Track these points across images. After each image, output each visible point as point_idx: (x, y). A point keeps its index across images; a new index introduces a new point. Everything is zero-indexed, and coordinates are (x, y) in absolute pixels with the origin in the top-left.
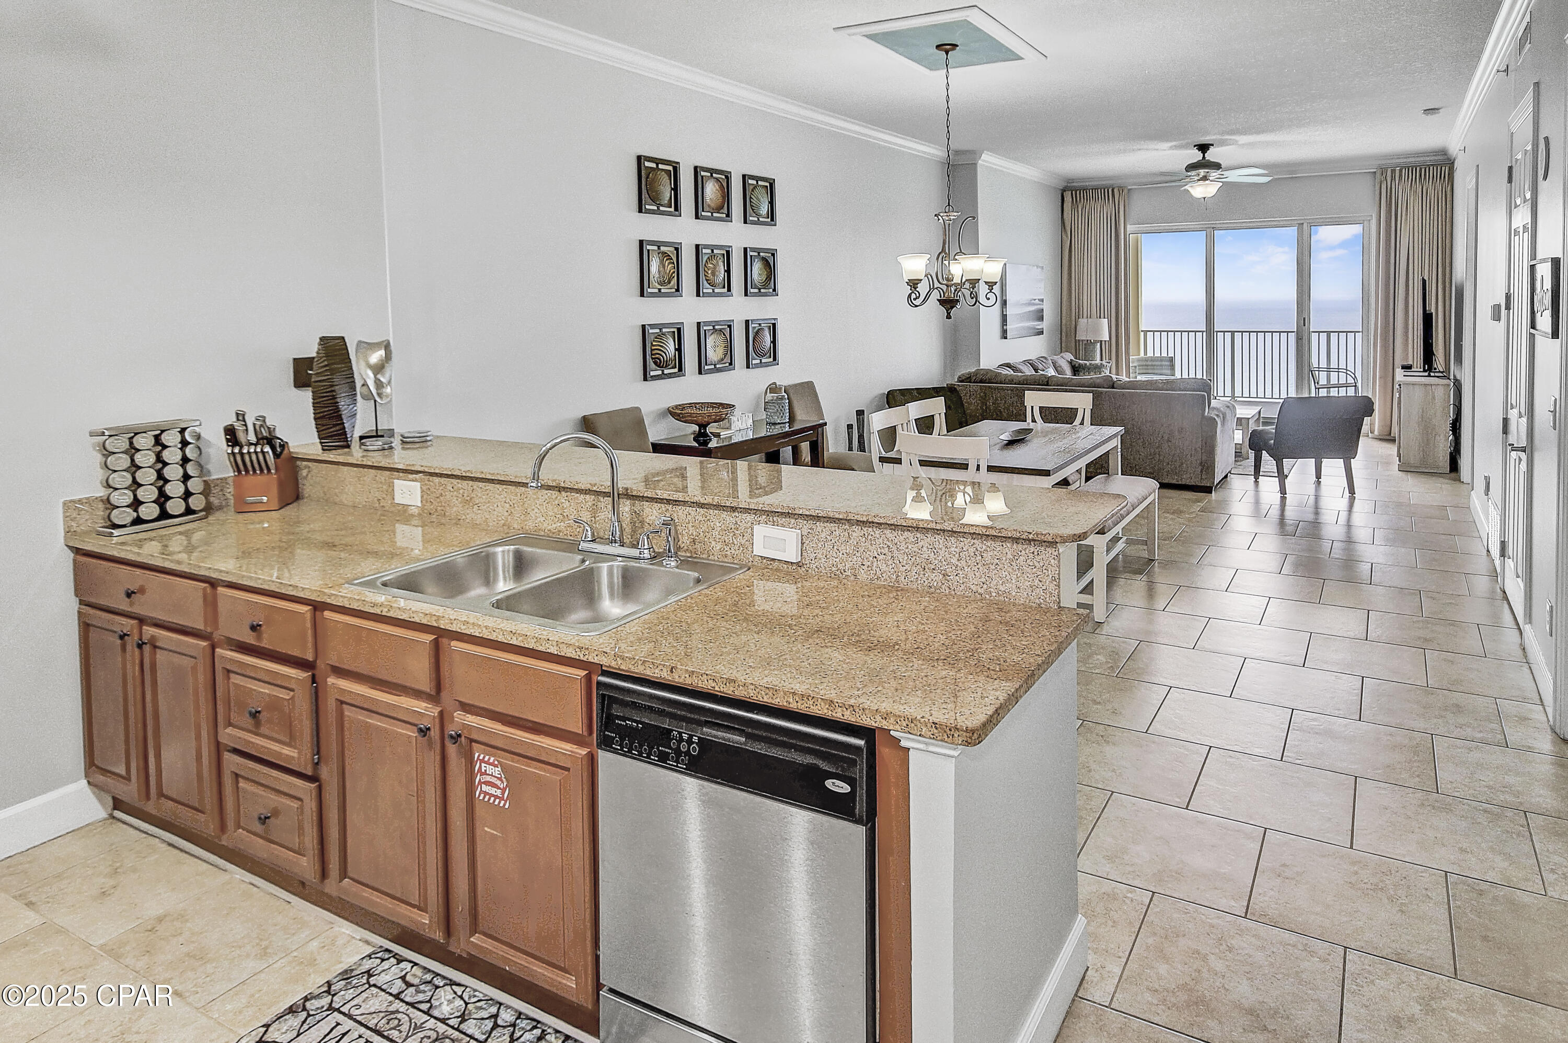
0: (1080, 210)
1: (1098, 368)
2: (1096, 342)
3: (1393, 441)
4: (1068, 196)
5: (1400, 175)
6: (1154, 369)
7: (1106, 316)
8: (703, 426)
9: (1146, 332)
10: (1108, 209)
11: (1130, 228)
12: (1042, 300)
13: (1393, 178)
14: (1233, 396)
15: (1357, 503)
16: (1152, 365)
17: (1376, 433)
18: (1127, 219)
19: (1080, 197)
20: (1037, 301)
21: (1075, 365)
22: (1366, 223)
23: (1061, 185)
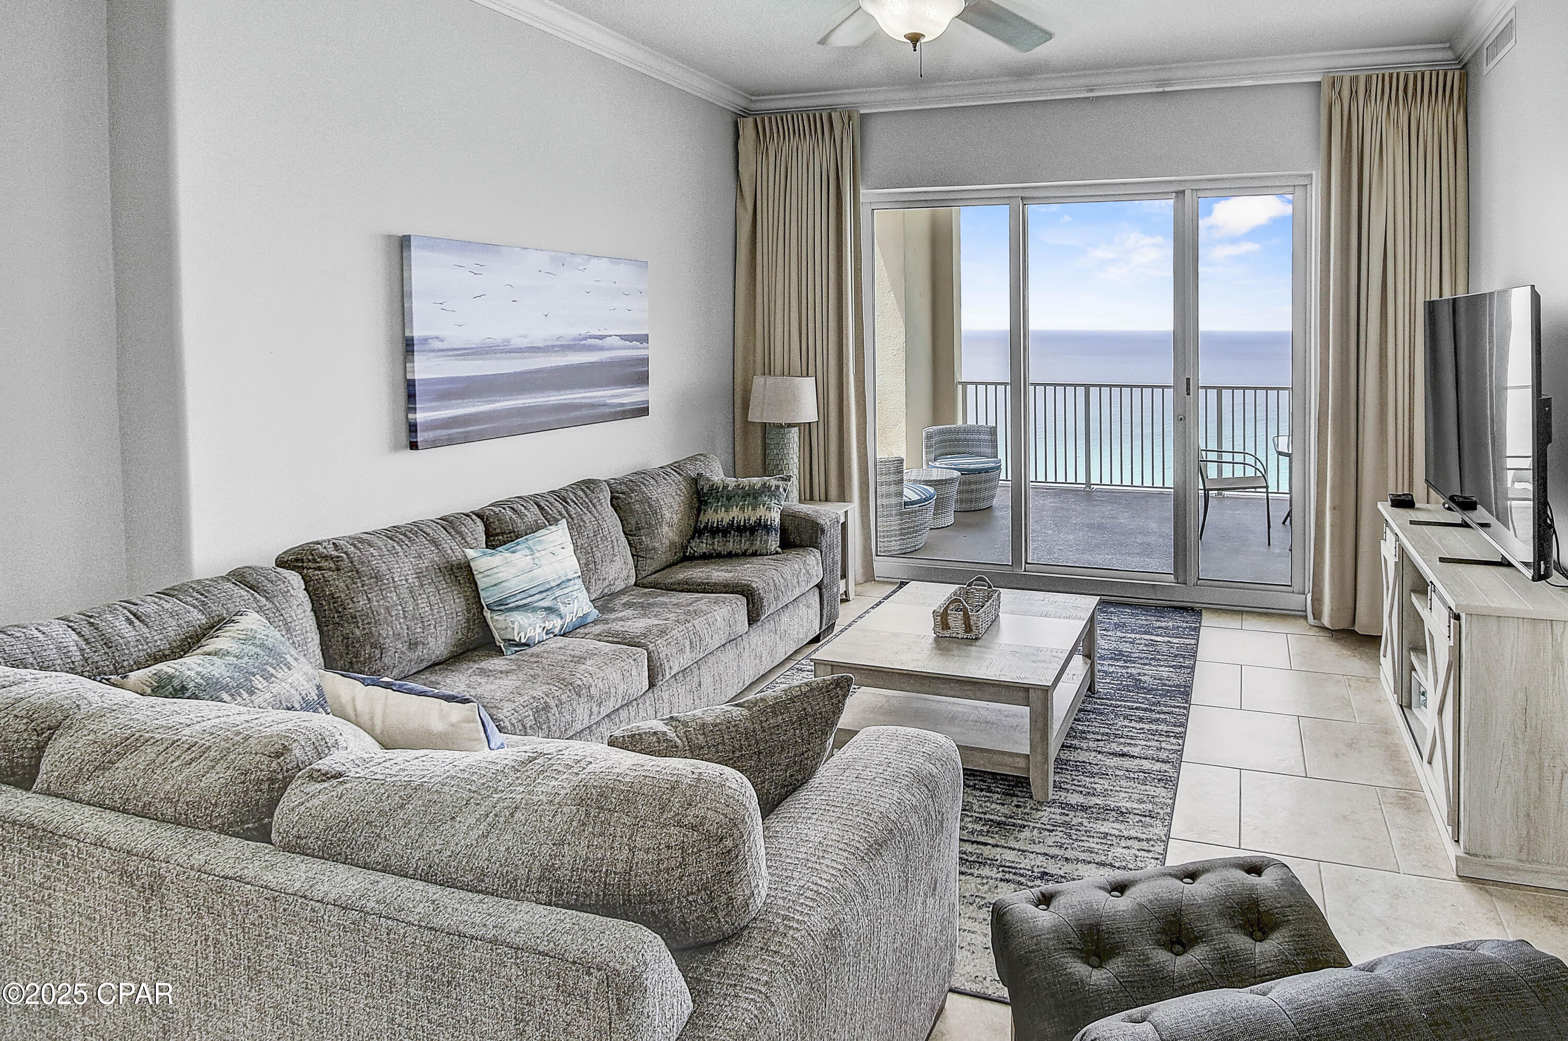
0: (772, 159)
2: (790, 425)
4: (747, 129)
5: (1367, 93)
6: (967, 447)
7: (811, 371)
9: (964, 384)
10: (823, 155)
12: (644, 339)
13: (1353, 97)
16: (965, 440)
18: (859, 176)
19: (771, 129)
20: (616, 341)
21: (702, 489)
22: (1299, 192)
23: (737, 102)
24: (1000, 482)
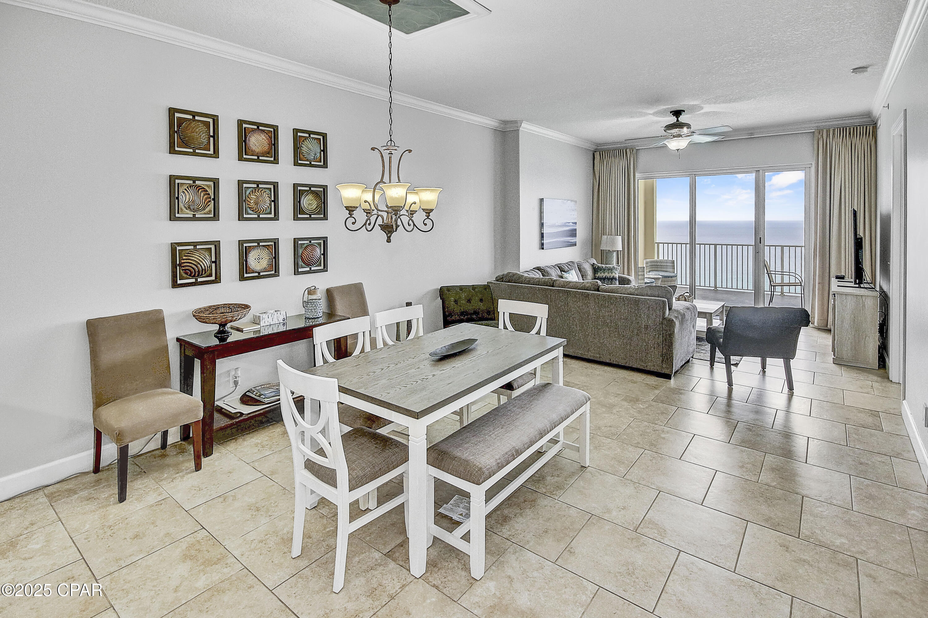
1: (611, 270)
2: (614, 251)
3: (830, 331)
4: (597, 156)
5: (834, 134)
6: (662, 268)
7: (621, 234)
8: (223, 325)
9: (658, 243)
10: (623, 163)
11: (637, 175)
12: (576, 223)
13: (828, 135)
14: (716, 287)
15: (795, 398)
16: (661, 265)
17: (816, 324)
18: (635, 170)
19: (605, 155)
20: (571, 224)
21: (595, 267)
22: (808, 170)
23: (593, 148)
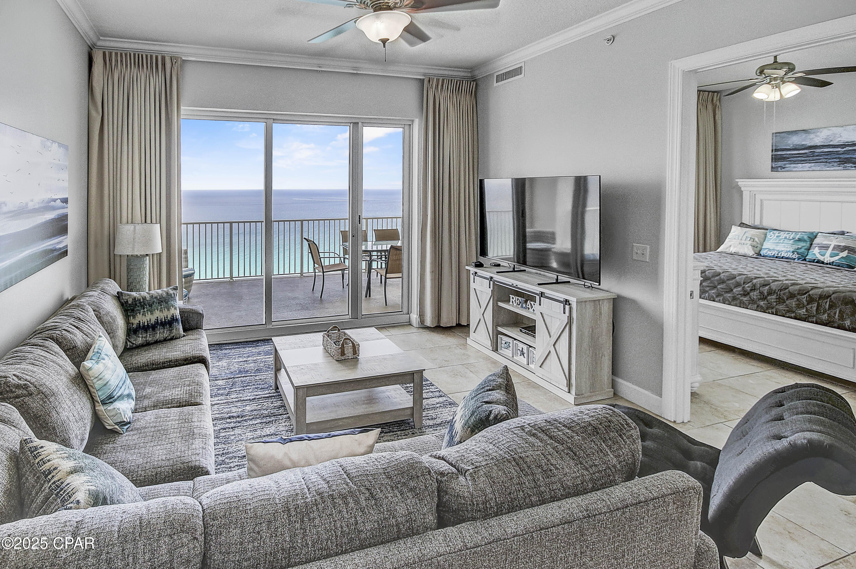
0: (116, 79)
4: (98, 58)
5: (442, 85)
10: (156, 83)
11: (183, 110)
13: (437, 87)
18: (181, 99)
24: (194, 281)
